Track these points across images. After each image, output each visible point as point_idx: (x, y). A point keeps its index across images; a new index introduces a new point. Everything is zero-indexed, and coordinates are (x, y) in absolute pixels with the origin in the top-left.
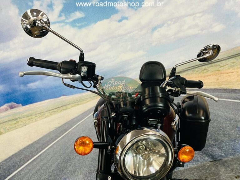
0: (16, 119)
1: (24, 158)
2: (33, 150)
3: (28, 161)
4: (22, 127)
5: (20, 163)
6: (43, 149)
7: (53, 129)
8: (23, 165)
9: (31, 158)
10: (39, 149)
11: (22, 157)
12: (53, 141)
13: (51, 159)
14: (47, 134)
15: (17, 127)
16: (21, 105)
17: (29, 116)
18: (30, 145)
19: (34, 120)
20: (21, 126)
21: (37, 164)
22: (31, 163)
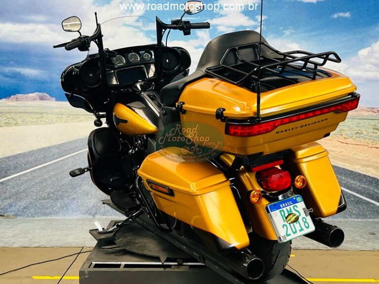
0: (42, 113)
1: (33, 162)
2: (48, 155)
3: (36, 166)
4: (46, 124)
5: (25, 165)
6: (61, 157)
7: (83, 137)
8: (28, 169)
9: (42, 164)
10: (56, 156)
11: (31, 159)
12: (78, 151)
13: (66, 170)
14: (73, 141)
15: (39, 122)
16: (54, 99)
17: (59, 114)
18: (46, 148)
19: (64, 120)
20: (44, 123)
21: (47, 172)
22: (39, 169)
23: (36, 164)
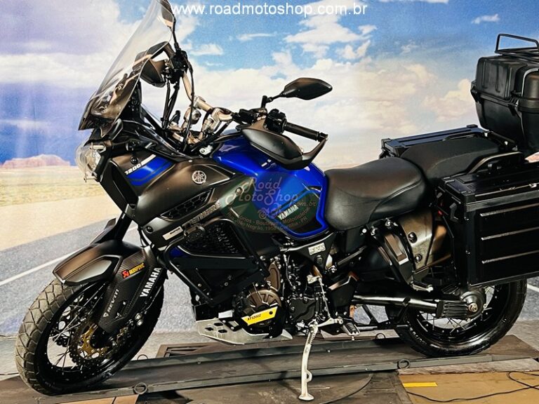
0: (51, 185)
1: (42, 255)
3: (48, 261)
4: (58, 200)
5: (31, 261)
8: (36, 266)
9: (56, 258)
11: (39, 252)
14: (99, 223)
15: (49, 198)
16: (69, 162)
18: (60, 234)
19: (84, 193)
20: (56, 199)
23: (47, 259)
